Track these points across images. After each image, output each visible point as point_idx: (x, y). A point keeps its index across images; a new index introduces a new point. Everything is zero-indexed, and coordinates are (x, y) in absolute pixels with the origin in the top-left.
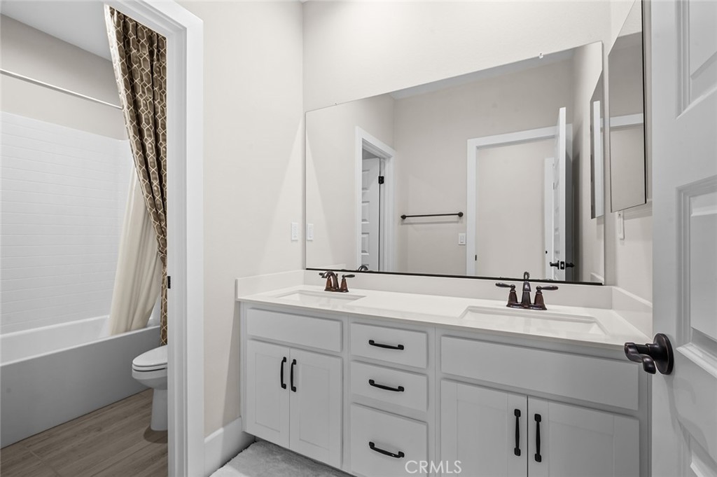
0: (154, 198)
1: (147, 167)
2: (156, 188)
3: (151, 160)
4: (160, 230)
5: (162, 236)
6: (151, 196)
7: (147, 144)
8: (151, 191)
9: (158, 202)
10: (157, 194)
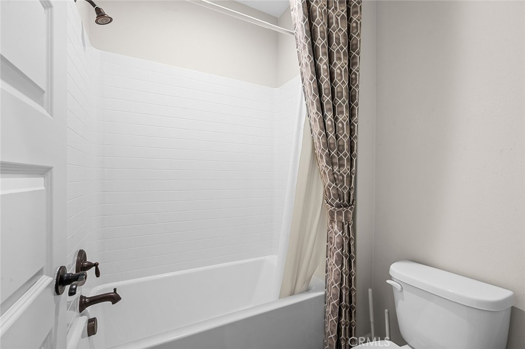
0: (327, 135)
1: (320, 95)
2: (329, 123)
3: (326, 86)
4: (332, 177)
5: (334, 185)
6: (324, 133)
7: (321, 65)
8: (324, 127)
9: (331, 141)
10: (331, 129)
